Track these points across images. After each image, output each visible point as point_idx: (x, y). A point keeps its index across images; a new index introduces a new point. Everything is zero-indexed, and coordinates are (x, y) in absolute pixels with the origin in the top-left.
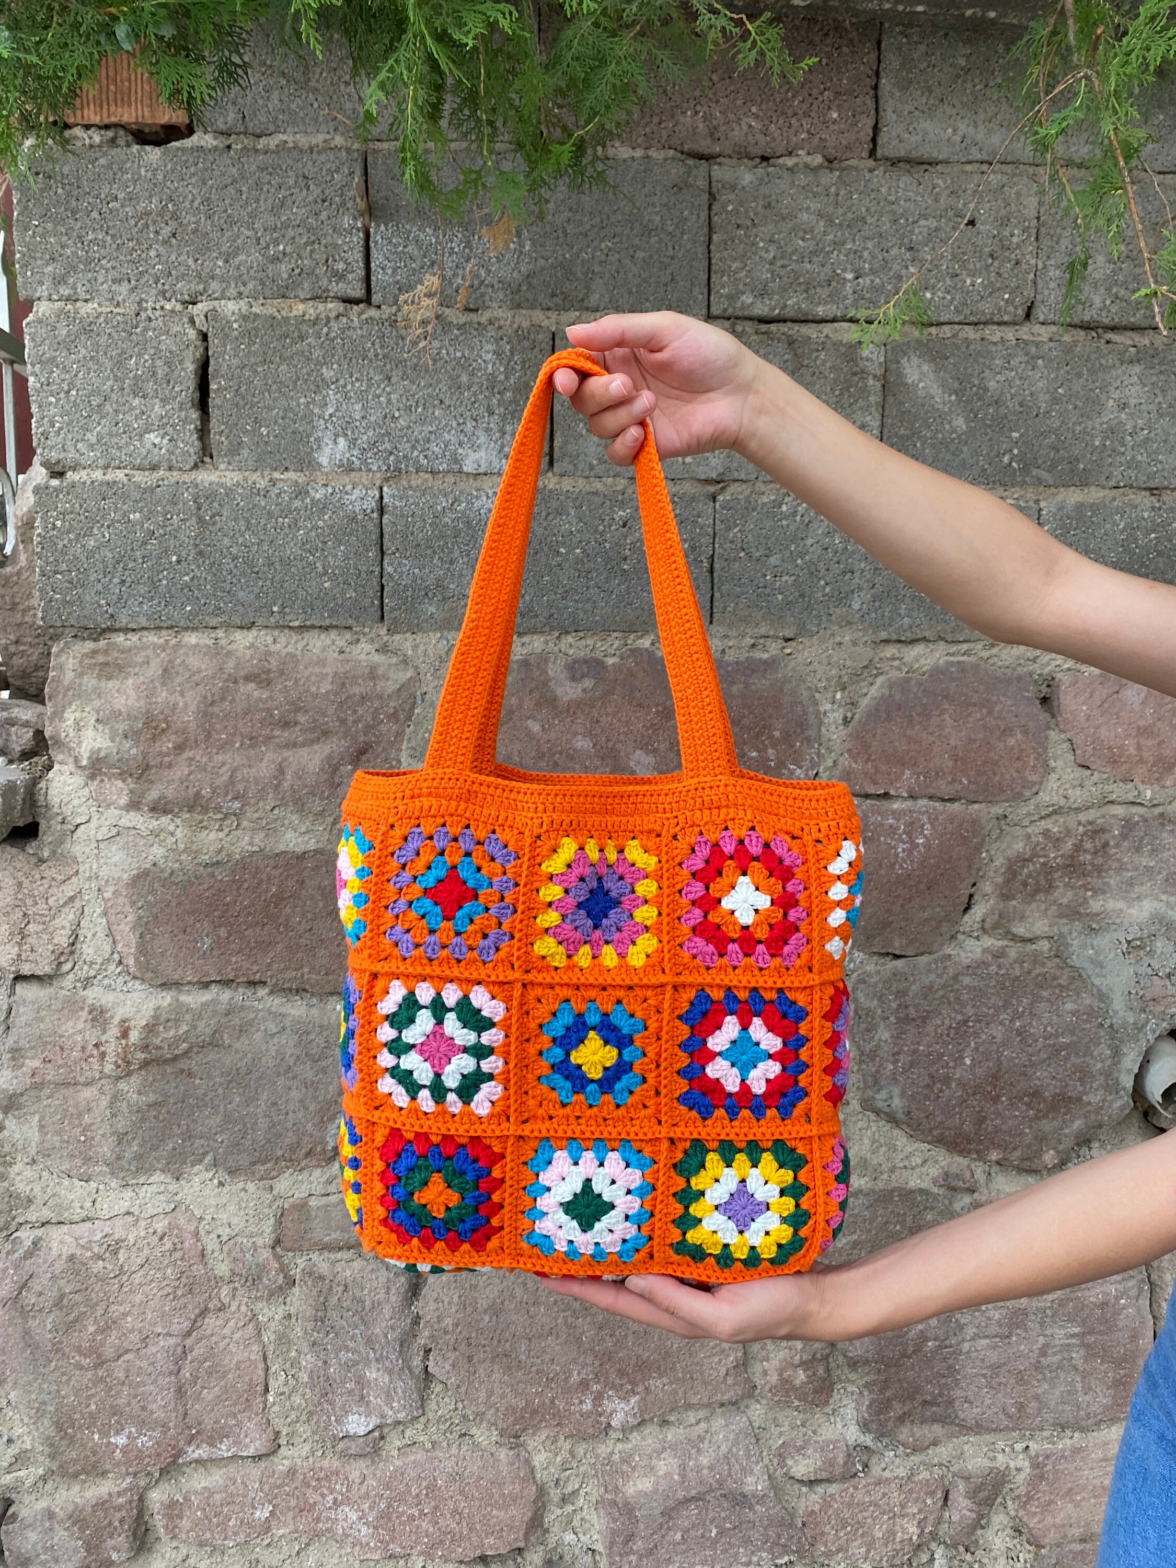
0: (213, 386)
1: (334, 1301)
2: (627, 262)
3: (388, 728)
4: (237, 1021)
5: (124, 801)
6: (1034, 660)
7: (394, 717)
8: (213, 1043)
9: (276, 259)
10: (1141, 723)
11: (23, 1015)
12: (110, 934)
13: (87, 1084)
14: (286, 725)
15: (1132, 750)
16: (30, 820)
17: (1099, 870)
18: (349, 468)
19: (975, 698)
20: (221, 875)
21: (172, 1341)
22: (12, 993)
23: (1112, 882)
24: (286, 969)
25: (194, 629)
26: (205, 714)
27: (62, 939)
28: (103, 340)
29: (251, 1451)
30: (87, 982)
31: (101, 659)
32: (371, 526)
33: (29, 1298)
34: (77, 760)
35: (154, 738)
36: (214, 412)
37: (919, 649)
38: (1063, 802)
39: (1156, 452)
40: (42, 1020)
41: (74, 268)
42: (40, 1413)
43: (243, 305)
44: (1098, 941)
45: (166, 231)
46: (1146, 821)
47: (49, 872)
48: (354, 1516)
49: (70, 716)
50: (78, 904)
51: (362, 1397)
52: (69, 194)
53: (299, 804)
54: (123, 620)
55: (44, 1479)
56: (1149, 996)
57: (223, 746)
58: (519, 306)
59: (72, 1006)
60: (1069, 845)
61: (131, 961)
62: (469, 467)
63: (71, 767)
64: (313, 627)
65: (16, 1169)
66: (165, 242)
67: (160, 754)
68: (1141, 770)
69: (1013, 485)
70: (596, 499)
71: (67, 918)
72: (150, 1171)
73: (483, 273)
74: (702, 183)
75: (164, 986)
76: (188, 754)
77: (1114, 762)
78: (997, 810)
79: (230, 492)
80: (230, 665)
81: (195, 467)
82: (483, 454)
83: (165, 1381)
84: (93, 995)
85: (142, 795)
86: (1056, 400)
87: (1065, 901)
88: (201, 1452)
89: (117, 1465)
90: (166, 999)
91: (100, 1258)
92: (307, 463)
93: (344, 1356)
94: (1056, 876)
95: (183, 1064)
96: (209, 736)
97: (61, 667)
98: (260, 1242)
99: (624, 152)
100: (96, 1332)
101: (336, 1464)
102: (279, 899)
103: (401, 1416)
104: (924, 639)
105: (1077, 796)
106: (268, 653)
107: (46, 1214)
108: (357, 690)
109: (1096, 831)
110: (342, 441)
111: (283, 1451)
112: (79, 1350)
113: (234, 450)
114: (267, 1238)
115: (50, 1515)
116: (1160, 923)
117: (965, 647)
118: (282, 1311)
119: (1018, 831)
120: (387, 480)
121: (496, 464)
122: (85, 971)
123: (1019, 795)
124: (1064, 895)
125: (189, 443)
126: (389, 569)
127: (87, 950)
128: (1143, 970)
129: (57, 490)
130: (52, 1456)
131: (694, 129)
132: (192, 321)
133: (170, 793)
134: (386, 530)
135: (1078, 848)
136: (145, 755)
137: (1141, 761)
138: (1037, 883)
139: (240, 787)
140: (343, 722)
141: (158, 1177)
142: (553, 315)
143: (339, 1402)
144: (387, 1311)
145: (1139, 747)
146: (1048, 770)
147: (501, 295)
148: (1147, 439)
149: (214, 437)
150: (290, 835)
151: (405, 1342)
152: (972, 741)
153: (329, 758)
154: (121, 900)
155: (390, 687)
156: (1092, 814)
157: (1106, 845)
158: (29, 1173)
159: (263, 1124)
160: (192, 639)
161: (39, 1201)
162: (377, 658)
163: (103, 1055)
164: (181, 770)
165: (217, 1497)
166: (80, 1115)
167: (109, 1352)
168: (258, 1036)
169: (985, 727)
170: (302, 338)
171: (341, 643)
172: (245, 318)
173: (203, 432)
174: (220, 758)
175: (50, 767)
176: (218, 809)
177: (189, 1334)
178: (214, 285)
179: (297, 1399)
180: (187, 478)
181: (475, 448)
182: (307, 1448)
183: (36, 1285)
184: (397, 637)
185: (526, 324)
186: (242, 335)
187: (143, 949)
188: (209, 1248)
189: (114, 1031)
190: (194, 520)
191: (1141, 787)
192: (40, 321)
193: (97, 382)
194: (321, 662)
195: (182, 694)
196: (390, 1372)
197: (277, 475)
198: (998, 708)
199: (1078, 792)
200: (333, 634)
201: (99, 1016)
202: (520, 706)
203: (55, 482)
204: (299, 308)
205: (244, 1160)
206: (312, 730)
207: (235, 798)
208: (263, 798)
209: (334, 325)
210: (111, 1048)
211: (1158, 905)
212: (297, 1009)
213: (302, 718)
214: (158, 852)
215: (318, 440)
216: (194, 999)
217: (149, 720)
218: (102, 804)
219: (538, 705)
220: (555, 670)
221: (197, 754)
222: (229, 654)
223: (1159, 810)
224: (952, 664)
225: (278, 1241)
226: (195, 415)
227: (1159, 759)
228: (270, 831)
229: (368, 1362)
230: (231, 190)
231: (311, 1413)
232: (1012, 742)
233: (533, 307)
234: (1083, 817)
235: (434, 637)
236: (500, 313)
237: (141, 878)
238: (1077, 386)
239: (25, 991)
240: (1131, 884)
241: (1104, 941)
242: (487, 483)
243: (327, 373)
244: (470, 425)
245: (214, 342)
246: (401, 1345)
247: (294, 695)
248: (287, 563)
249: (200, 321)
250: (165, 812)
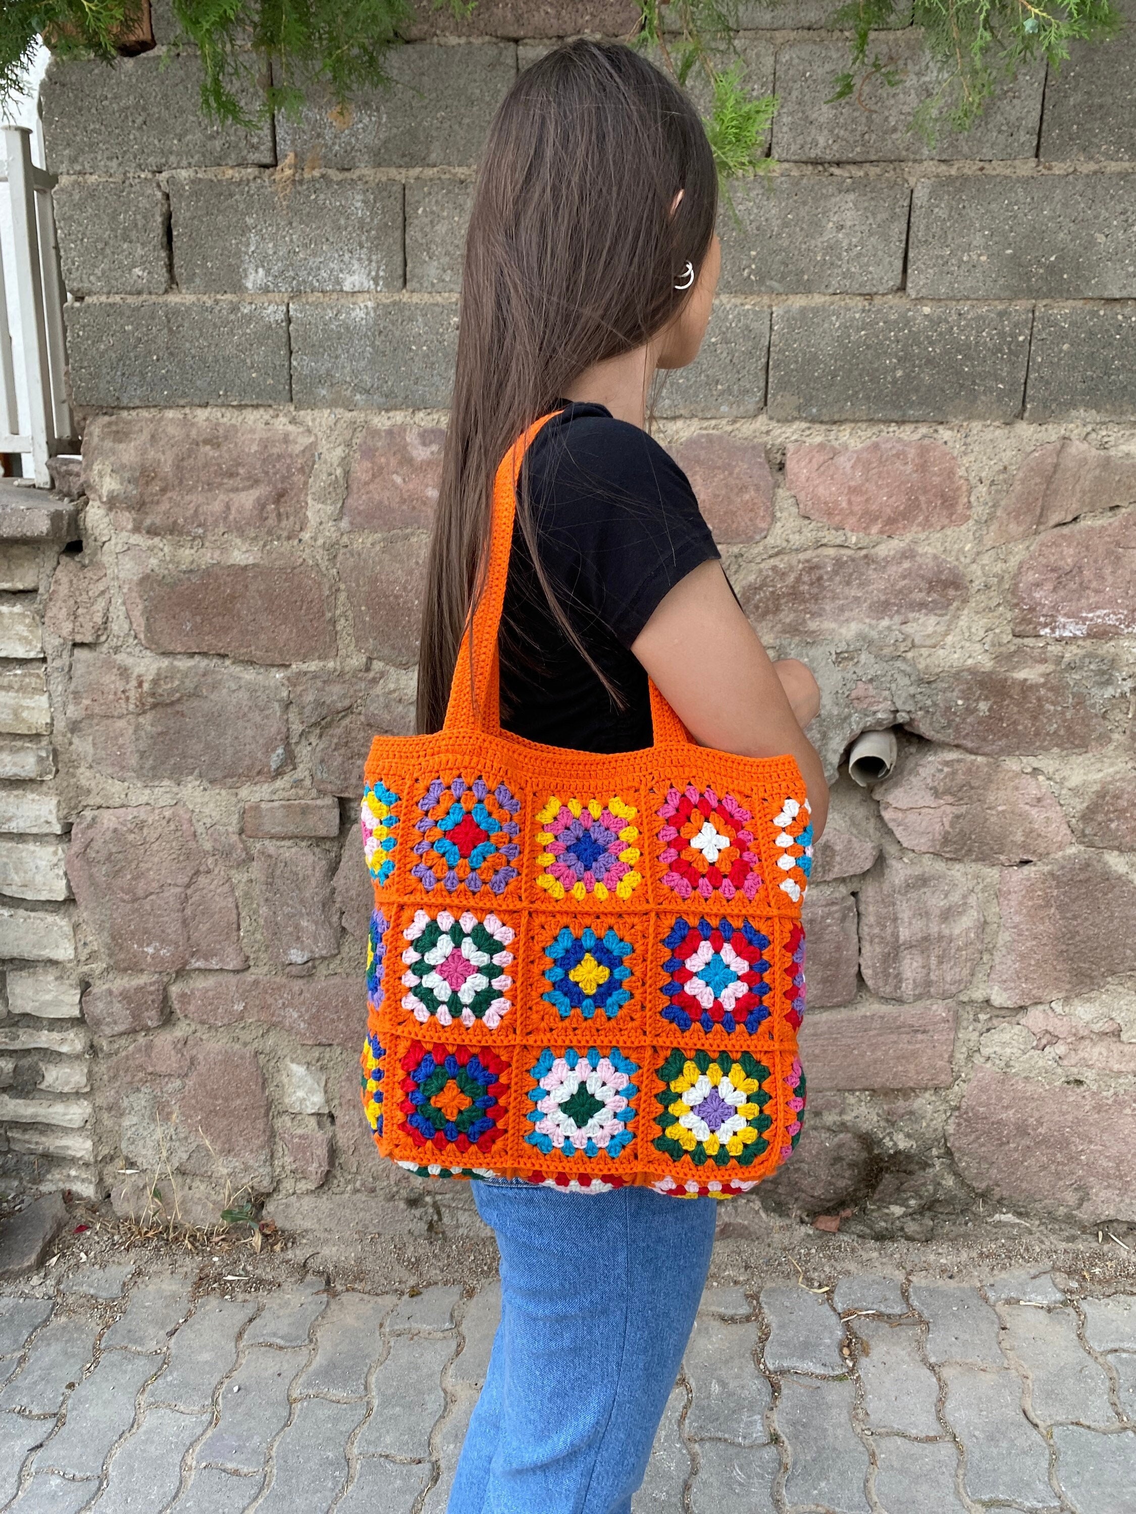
0: (175, 233)
1: (278, 872)
2: (456, 127)
3: (298, 478)
4: (210, 680)
5: (130, 526)
6: (768, 432)
7: (301, 470)
8: (195, 694)
9: (212, 137)
10: (852, 483)
11: (79, 670)
12: (128, 617)
13: (120, 717)
14: (232, 475)
15: (844, 505)
16: (75, 539)
17: (816, 598)
18: (266, 290)
19: (720, 463)
20: (195, 579)
21: (179, 890)
22: (72, 655)
23: (827, 608)
24: (241, 646)
25: (171, 407)
26: (178, 467)
27: (98, 619)
28: (102, 201)
29: (230, 967)
30: (117, 649)
31: (114, 428)
32: (281, 332)
33: (92, 854)
34: (100, 497)
35: (147, 484)
36: (176, 252)
37: (680, 424)
38: (785, 544)
39: (867, 265)
40: (90, 673)
41: (82, 150)
42: (101, 929)
43: (191, 172)
44: (813, 652)
45: (139, 120)
46: (853, 560)
47: (89, 575)
48: (295, 1015)
49: (96, 467)
50: (107, 596)
51: (298, 938)
52: (76, 97)
53: (241, 532)
54: (125, 402)
55: (107, 970)
56: (853, 695)
57: (190, 491)
58: (379, 165)
59: (108, 665)
60: (791, 578)
61: (142, 636)
62: (347, 287)
63: (97, 503)
64: (246, 406)
65: (82, 770)
66: (140, 128)
67: (152, 494)
68: (852, 520)
69: (751, 294)
70: (437, 309)
71: (101, 604)
72: (161, 778)
73: (353, 140)
74: (510, 61)
75: (165, 654)
76: (169, 494)
77: (830, 514)
78: (735, 550)
79: (188, 309)
80: (194, 433)
81: (166, 292)
82: (356, 277)
83: (175, 915)
84: (120, 658)
85: (141, 523)
86: (785, 224)
87: (788, 620)
88: (200, 964)
89: (149, 965)
90: (165, 663)
91: (132, 832)
92: (238, 288)
93: (287, 910)
94: (783, 601)
95: (178, 707)
96: (181, 482)
97: (91, 434)
98: (230, 829)
99: (453, 40)
100: (133, 878)
101: (284, 980)
102: (233, 598)
103: (324, 952)
104: (680, 416)
105: (796, 540)
106: (218, 424)
107: (98, 801)
108: (275, 451)
109: (812, 568)
110: (260, 270)
111: (252, 970)
112: (122, 889)
113: (191, 279)
114: (233, 828)
115: (110, 992)
116: (864, 639)
117: (713, 422)
118: (245, 877)
119: (753, 566)
120: (291, 298)
121: (366, 285)
122: (114, 642)
123: (751, 538)
124: (786, 616)
125: (161, 275)
126: (294, 363)
127: (114, 627)
128: (849, 676)
129: (79, 310)
130: (110, 956)
131: (505, 17)
132: (159, 186)
133: (158, 521)
134: (293, 335)
135: (798, 580)
136: (142, 495)
137: (852, 513)
138: (767, 607)
139: (202, 518)
140: (267, 473)
141: (166, 782)
142: (403, 171)
143: (285, 939)
144: (313, 883)
145: (850, 502)
146: (774, 519)
147: (366, 157)
148: (859, 255)
149: (177, 271)
150: (236, 553)
151: (327, 903)
152: (716, 496)
153: (258, 499)
154: (134, 594)
155: (298, 448)
156: (809, 554)
157: (820, 579)
158: (88, 773)
159: (230, 751)
160: (170, 414)
161: (94, 792)
162: (291, 428)
163: (128, 698)
164: (165, 506)
165: (210, 994)
166: (116, 738)
167: (140, 893)
168: (225, 691)
169: (726, 485)
170: (231, 195)
171: (267, 417)
172: (193, 182)
173: (170, 267)
174: (188, 498)
175: (87, 503)
176: (188, 533)
177: (188, 886)
178: (173, 159)
179: (258, 936)
180: (161, 300)
181: (351, 273)
182: (266, 968)
183: (96, 845)
184: (302, 413)
185: (384, 179)
186: (191, 195)
187: (149, 629)
188: (199, 831)
189: (134, 683)
190: (166, 331)
191: (849, 534)
192: (62, 190)
193: (100, 232)
194: (252, 431)
195: (164, 453)
196: (316, 923)
197: (219, 297)
198: (737, 470)
199: (797, 536)
200: (262, 411)
201: (124, 672)
202: (388, 464)
203: (77, 304)
204: (230, 173)
205: (219, 774)
206: (249, 479)
207: (199, 526)
208: (217, 526)
209: (252, 184)
210: (133, 694)
211: (861, 626)
212: (249, 675)
213: (241, 471)
214: (154, 562)
215: (245, 270)
216: (183, 664)
217: (144, 470)
218: (118, 529)
219: (401, 463)
220: (411, 437)
221: (173, 494)
222: (193, 424)
223: (864, 552)
224: (702, 436)
225: (241, 832)
226: (163, 254)
227: (866, 512)
228: (224, 550)
229: (302, 915)
230: (181, 87)
231: (267, 947)
232: (747, 497)
233: (389, 166)
234: (802, 556)
235: (326, 412)
236: (366, 171)
237: (146, 580)
238: (803, 212)
239: (81, 654)
240: (842, 609)
241: (817, 652)
242: (360, 298)
243: (250, 221)
244: (347, 256)
245: (173, 200)
246: (324, 906)
247: (235, 454)
248: (227, 360)
249: (163, 184)
250: (157, 534)
